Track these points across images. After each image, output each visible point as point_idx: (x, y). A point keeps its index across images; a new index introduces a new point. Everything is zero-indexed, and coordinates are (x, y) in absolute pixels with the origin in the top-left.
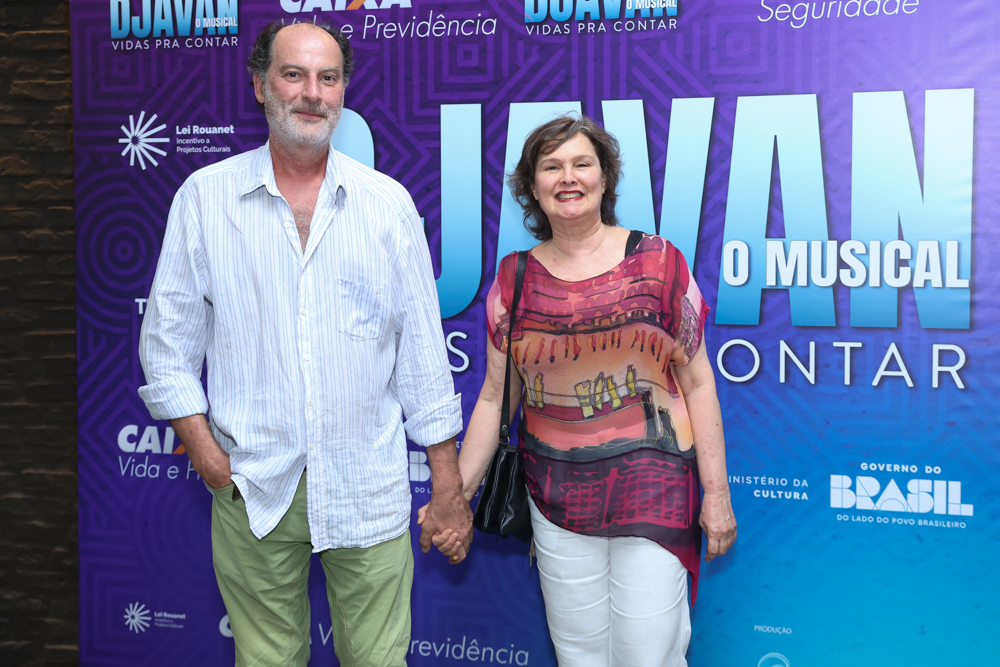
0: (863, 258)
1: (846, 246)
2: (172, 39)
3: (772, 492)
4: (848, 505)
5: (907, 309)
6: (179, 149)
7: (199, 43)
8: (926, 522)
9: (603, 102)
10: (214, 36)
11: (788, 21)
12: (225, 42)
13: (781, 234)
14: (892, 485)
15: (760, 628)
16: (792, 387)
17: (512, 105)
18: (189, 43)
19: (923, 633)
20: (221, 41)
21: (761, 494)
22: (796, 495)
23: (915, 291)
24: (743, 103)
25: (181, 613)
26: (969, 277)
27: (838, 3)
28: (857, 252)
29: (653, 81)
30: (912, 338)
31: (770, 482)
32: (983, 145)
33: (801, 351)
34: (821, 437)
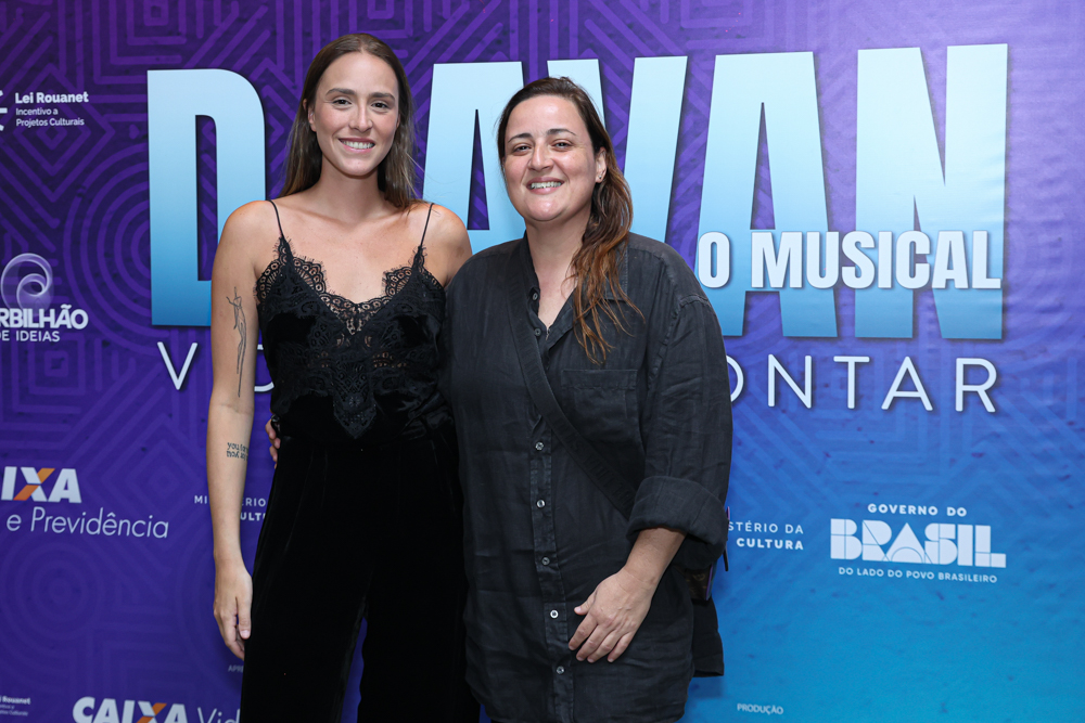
1: (850, 239)
3: (759, 541)
4: (852, 556)
5: (926, 315)
6: (19, 122)
8: (948, 576)
9: (549, 62)
13: (770, 226)
14: (907, 529)
15: (744, 707)
16: (784, 411)
17: (437, 67)
21: (745, 542)
22: (789, 544)
23: (935, 293)
24: (722, 62)
25: (25, 697)
26: (1001, 275)
28: (863, 246)
29: (610, 36)
30: (930, 351)
31: (756, 528)
32: (1017, 113)
33: (795, 367)
34: (819, 473)
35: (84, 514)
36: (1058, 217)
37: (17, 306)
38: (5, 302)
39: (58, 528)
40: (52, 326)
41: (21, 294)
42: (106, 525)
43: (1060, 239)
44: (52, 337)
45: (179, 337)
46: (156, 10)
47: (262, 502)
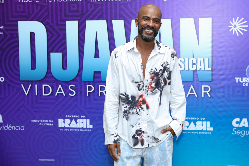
0: (184, 63)
1: (179, 59)
5: (195, 76)
8: (201, 133)
9: (112, 20)
14: (192, 123)
17: (87, 21)
19: (201, 162)
23: (197, 71)
26: (211, 67)
28: (182, 61)
29: (126, 15)
30: (197, 84)
32: (214, 32)
36: (223, 55)
42: (9, 127)
43: (223, 60)
45: (26, 83)
46: (20, 7)
47: (47, 121)
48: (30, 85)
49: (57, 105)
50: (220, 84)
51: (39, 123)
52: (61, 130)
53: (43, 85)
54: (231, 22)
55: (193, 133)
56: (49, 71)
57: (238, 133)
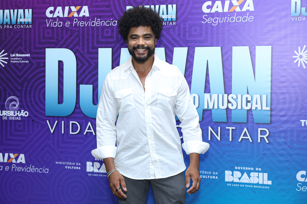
0: (236, 100)
1: (230, 96)
2: (10, 25)
3: (206, 176)
4: (231, 181)
5: (250, 117)
6: (11, 61)
7: (19, 27)
8: (256, 187)
10: (24, 25)
11: (212, 23)
12: (27, 26)
13: (210, 93)
14: (245, 174)
16: (213, 142)
17: (122, 49)
18: (16, 27)
20: (26, 26)
21: (202, 177)
22: (214, 177)
23: (253, 111)
24: (197, 49)
26: (270, 106)
27: (228, 18)
28: (234, 98)
29: (168, 42)
30: (251, 126)
31: (205, 173)
32: (274, 64)
33: (215, 130)
34: (222, 158)
35: (26, 166)
36: (285, 91)
37: (9, 110)
38: (6, 109)
39: (19, 170)
40: (19, 116)
41: (11, 107)
42: (32, 169)
43: (285, 98)
44: (19, 119)
45: (52, 119)
46: (48, 33)
47: (74, 164)
48: (56, 122)
49: (86, 145)
50: (282, 127)
51: (65, 165)
52: (89, 175)
53: (71, 122)
54: (295, 52)
55: (247, 187)
56: (78, 105)
57: (303, 190)
